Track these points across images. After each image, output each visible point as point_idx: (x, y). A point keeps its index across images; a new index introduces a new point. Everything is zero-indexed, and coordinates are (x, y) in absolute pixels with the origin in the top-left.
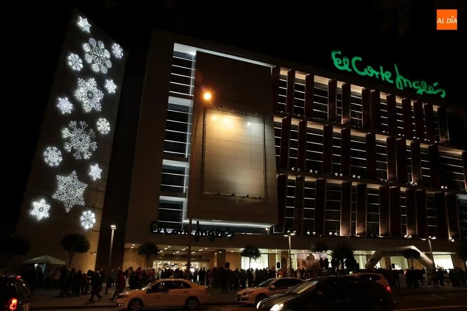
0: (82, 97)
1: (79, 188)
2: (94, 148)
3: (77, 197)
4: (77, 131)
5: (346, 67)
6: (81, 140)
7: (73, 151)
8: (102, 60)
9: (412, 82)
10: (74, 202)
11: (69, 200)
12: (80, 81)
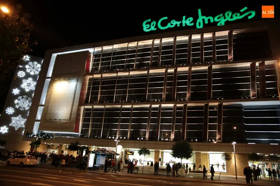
0: (24, 86)
1: (22, 121)
2: (30, 105)
3: (21, 124)
4: (21, 100)
5: (153, 28)
6: (24, 103)
7: (20, 107)
8: (35, 69)
9: (214, 17)
10: (19, 126)
11: (17, 126)
12: (24, 81)
